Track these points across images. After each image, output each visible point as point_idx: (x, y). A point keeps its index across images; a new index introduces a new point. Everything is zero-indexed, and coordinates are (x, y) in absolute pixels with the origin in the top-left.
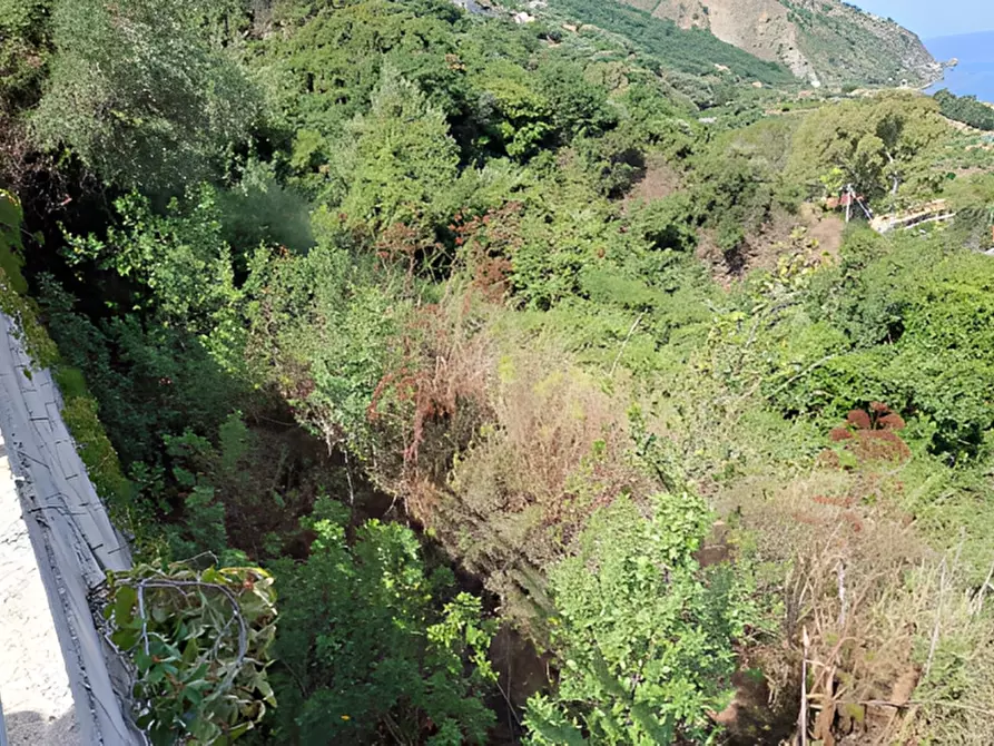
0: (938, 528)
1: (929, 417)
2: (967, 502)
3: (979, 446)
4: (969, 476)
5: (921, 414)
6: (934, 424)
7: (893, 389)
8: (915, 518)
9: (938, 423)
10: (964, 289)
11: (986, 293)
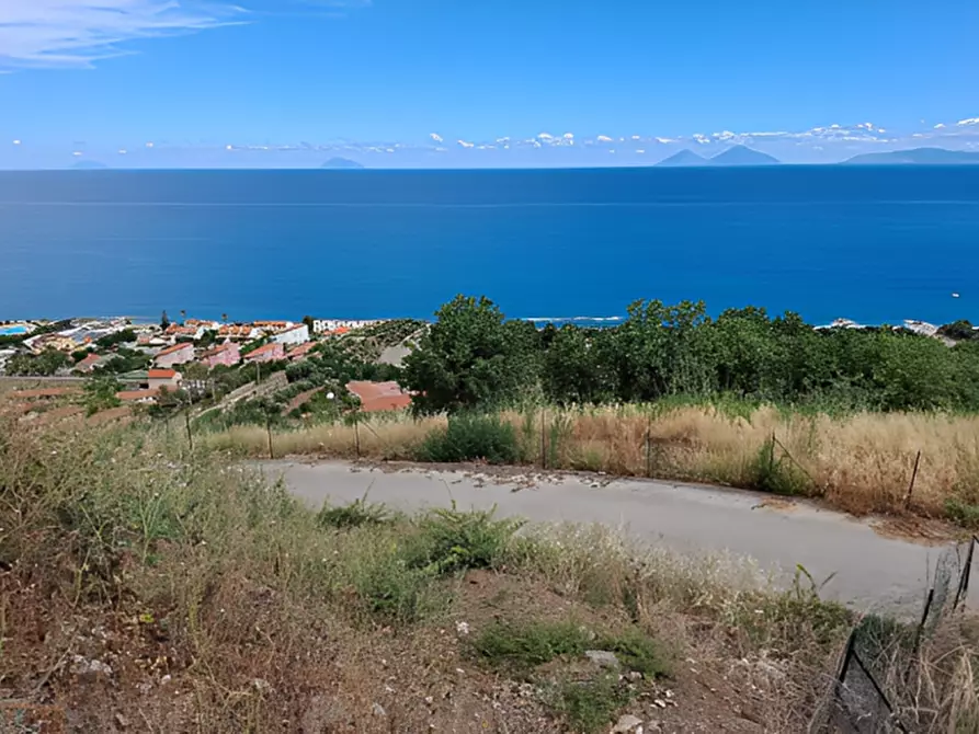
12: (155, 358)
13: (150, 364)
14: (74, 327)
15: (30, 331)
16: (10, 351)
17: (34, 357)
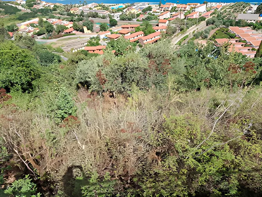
0: (34, 108)
1: (17, 85)
2: (37, 99)
3: (32, 86)
4: (34, 93)
5: (15, 84)
6: (19, 85)
7: (5, 81)
8: (28, 109)
9: (20, 85)
10: (5, 51)
11: (11, 50)
12: (159, 17)
13: (157, 18)
14: (135, 5)
15: (124, 7)
16: (120, 13)
17: (126, 15)
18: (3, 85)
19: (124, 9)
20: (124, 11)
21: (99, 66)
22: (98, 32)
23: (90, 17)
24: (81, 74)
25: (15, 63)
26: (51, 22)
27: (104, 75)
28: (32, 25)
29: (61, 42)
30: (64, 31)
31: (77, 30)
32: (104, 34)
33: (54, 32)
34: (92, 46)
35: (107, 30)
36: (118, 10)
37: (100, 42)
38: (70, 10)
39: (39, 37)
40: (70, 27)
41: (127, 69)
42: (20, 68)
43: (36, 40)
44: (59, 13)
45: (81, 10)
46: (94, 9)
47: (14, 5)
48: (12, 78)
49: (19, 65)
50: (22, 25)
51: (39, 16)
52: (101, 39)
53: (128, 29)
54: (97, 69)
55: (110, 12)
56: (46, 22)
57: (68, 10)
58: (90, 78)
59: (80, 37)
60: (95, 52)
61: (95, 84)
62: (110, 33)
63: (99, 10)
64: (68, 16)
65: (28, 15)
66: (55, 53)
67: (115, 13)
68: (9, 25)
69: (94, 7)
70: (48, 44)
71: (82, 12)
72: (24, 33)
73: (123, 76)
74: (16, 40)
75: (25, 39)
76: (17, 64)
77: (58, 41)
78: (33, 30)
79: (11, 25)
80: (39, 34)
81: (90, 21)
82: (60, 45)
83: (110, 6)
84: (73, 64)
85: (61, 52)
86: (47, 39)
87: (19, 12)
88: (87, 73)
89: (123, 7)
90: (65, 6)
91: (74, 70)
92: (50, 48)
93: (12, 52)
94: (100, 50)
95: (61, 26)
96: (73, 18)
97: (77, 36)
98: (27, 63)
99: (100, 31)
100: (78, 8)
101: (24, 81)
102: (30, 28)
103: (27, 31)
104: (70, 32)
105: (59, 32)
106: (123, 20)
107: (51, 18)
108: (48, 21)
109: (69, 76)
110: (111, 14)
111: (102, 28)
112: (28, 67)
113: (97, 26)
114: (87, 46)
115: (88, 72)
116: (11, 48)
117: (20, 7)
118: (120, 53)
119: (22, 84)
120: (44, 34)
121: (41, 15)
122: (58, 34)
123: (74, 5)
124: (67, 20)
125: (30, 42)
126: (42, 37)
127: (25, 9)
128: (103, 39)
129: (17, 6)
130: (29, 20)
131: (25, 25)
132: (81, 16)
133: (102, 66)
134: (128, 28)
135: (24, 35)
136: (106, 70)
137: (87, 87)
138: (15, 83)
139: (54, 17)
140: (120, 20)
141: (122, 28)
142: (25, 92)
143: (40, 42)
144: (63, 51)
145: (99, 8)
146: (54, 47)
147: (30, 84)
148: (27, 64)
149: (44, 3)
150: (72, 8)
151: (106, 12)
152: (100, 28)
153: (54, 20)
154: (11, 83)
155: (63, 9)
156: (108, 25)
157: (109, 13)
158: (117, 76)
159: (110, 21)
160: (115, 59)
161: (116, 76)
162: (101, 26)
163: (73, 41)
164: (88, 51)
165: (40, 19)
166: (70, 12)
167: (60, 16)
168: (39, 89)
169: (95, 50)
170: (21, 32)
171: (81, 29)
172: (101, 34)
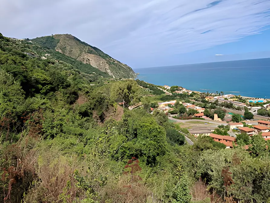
2: (156, 176)
3: (156, 161)
4: (155, 169)
6: (146, 157)
7: (137, 150)
8: (146, 183)
10: (147, 124)
11: (151, 125)
15: (265, 102)
16: (259, 108)
17: (267, 111)
18: (135, 153)
19: (264, 104)
20: (265, 106)
21: (226, 161)
22: (228, 122)
23: (224, 107)
24: (203, 164)
25: (150, 136)
26: (186, 105)
27: (231, 175)
28: (169, 105)
29: (188, 124)
30: (194, 115)
31: (207, 116)
32: (235, 124)
33: (185, 113)
34: (219, 134)
35: (240, 122)
36: (257, 104)
37: (228, 132)
38: (205, 98)
39: (171, 115)
40: (201, 112)
41: (264, 177)
42: (152, 142)
43: (169, 118)
44: (194, 99)
45: (216, 99)
46: (229, 100)
47: (161, 89)
48: (143, 148)
49: (152, 139)
50: (161, 104)
51: (177, 99)
52: (230, 129)
53: (266, 126)
54: (224, 164)
55: (247, 105)
56: (182, 104)
57: (203, 97)
58: (212, 171)
59: (208, 123)
60: (221, 142)
61: (216, 180)
62: (242, 126)
63: (235, 101)
64: (202, 103)
65: (169, 97)
66: (180, 132)
67: (253, 106)
68: (153, 102)
69: (230, 98)
70: (177, 123)
71: (217, 101)
72: (161, 110)
73: (255, 184)
74: (154, 114)
75: (160, 115)
76: (151, 137)
77: (186, 122)
78: (169, 109)
79: (155, 103)
80: (172, 113)
81: (222, 110)
82: (187, 126)
83: (248, 99)
84: (198, 150)
85: (186, 133)
86: (178, 119)
87: (163, 94)
88: (210, 165)
89: (263, 102)
90: (201, 94)
91: (197, 157)
92: (178, 127)
93: (151, 126)
94: (226, 140)
95: (193, 110)
96: (206, 105)
97: (205, 121)
98: (159, 138)
99: (231, 121)
100: (213, 97)
101: (151, 155)
102: (167, 107)
103: (164, 109)
104: (200, 117)
105: (190, 114)
106: (262, 115)
107: (187, 102)
108: (183, 104)
109: (190, 161)
110: (248, 107)
111: (234, 118)
112: (158, 143)
113: (229, 116)
114: (214, 133)
115: (212, 164)
116: (151, 123)
117: (165, 91)
118: (254, 152)
119: (149, 157)
120: (177, 113)
121: (179, 98)
122: (189, 116)
123: (210, 94)
124: (200, 106)
125: (163, 118)
126: (174, 115)
127: (169, 93)
128: (232, 130)
129: (163, 90)
130: (168, 101)
131: (164, 104)
132: (215, 105)
133: (230, 162)
134: (266, 124)
135: (161, 111)
136: (235, 169)
137: (206, 181)
138: (143, 154)
139: (189, 102)
140: (258, 114)
141: (259, 123)
142: (148, 165)
143: (171, 120)
144: (188, 133)
145: (235, 99)
146: (182, 127)
147: (154, 159)
148: (159, 140)
149: (184, 90)
150: (208, 96)
151: (243, 104)
152: (232, 118)
153: (188, 104)
154: (141, 152)
155: (199, 96)
156: (242, 117)
157: (245, 105)
158: (248, 182)
159: (245, 113)
160: (249, 160)
161: (246, 181)
162: (233, 117)
163: (200, 125)
164: (213, 138)
165: (177, 102)
166: (205, 99)
167: (194, 101)
168: (160, 166)
169: (221, 140)
170: (159, 109)
171: (211, 115)
172: (232, 124)
